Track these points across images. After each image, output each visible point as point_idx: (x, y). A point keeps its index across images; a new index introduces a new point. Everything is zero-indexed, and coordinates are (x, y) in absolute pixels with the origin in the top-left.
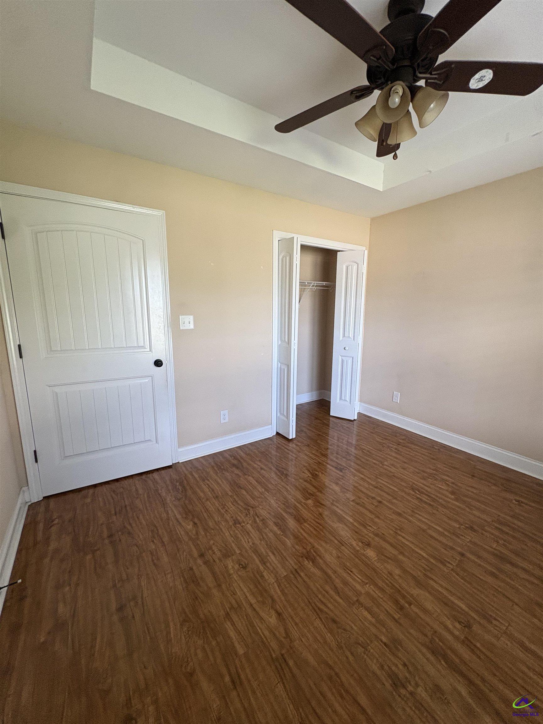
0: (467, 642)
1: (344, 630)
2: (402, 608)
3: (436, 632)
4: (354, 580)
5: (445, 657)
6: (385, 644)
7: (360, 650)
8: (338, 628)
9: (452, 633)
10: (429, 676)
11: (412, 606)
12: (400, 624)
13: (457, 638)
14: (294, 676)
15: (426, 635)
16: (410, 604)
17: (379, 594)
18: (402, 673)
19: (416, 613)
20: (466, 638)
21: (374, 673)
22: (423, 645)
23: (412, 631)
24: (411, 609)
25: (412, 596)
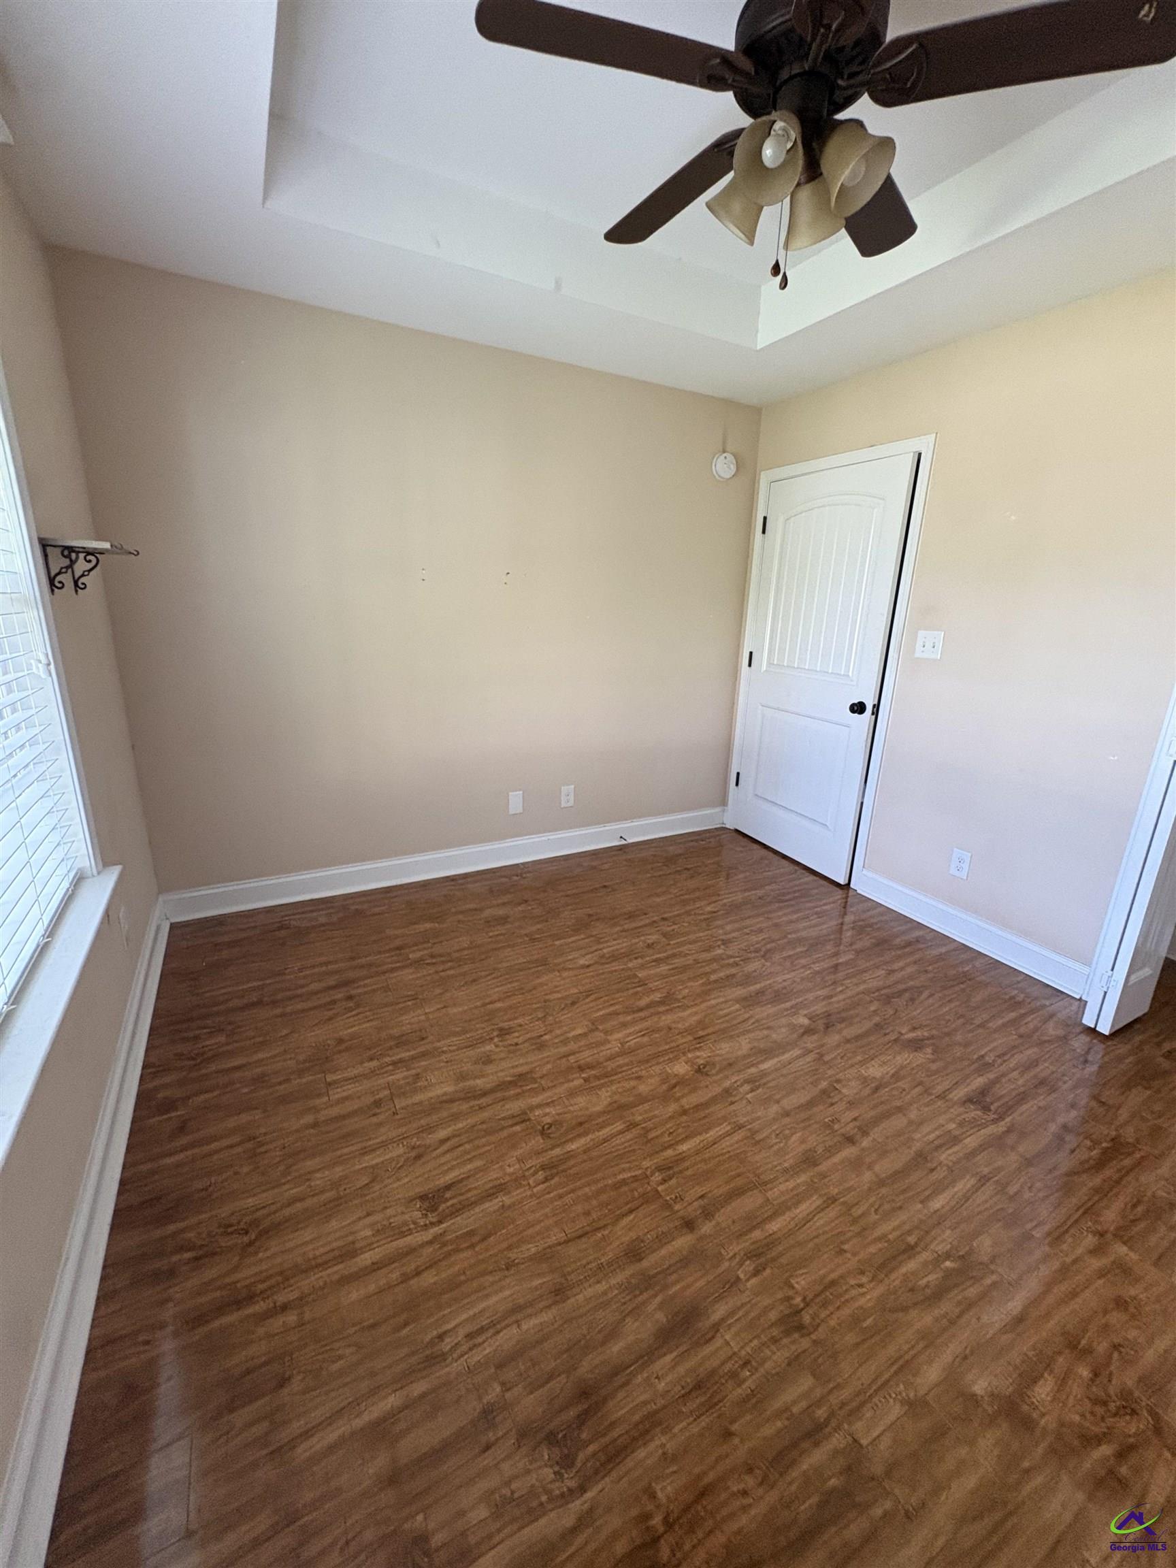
0: (522, 1118)
1: (563, 1009)
2: (581, 1069)
3: (543, 1090)
4: (630, 1034)
5: (512, 1084)
6: (541, 1036)
7: (540, 1015)
8: (566, 1005)
9: (539, 1106)
10: (501, 1059)
11: (582, 1081)
12: (561, 1058)
13: (532, 1108)
14: (530, 969)
15: (541, 1078)
16: (586, 1080)
17: (604, 1053)
18: (511, 1039)
19: (573, 1081)
20: (529, 1120)
21: (516, 1018)
22: (531, 1072)
23: (549, 1066)
24: (577, 1078)
25: (600, 1087)
